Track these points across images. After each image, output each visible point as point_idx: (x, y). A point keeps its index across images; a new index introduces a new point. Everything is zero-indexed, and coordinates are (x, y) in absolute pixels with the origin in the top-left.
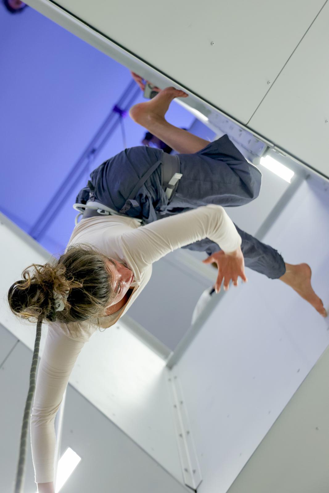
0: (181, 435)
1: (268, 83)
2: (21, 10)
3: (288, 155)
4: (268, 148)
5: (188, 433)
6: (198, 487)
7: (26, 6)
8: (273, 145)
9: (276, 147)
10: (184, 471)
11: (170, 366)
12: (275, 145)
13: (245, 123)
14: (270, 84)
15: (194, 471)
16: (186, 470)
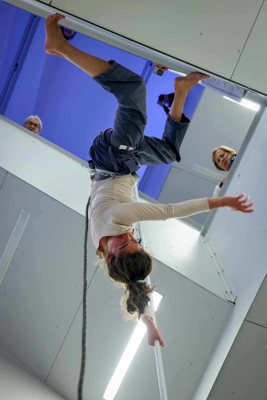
0: (219, 273)
1: (239, 51)
2: (72, 37)
3: (258, 94)
4: (245, 91)
5: (223, 271)
6: (235, 301)
7: (75, 33)
8: (248, 89)
9: (250, 90)
10: (225, 293)
11: (203, 234)
12: (250, 89)
13: (229, 78)
14: (241, 52)
15: (231, 292)
16: (226, 292)
